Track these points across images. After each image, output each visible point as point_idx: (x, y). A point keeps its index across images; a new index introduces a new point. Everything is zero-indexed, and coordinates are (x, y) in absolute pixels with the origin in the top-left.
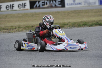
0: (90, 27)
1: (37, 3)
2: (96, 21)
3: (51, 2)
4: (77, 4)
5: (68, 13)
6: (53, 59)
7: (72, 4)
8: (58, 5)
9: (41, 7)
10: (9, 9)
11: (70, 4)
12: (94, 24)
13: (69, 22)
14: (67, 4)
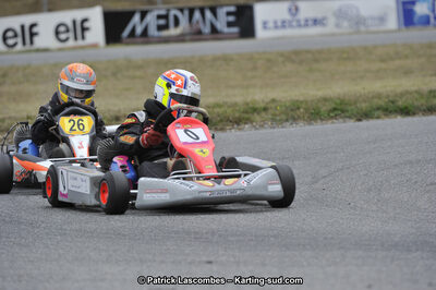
0: (360, 120)
1: (137, 18)
2: (388, 96)
3: (197, 15)
4: (306, 25)
5: (269, 60)
6: (204, 259)
7: (284, 24)
8: (226, 30)
9: (153, 37)
10: (15, 44)
11: (275, 22)
12: (378, 109)
13: (273, 101)
14: (265, 24)
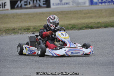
0: (79, 30)
1: (19, 2)
3: (35, 1)
4: (64, 4)
5: (54, 14)
6: (38, 67)
7: (58, 4)
8: (43, 6)
9: (23, 7)
11: (56, 4)
12: (84, 27)
14: (53, 4)
